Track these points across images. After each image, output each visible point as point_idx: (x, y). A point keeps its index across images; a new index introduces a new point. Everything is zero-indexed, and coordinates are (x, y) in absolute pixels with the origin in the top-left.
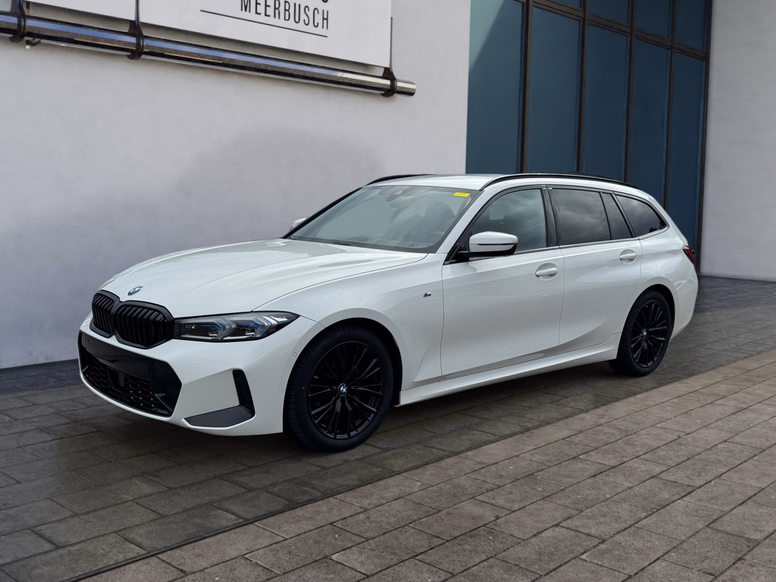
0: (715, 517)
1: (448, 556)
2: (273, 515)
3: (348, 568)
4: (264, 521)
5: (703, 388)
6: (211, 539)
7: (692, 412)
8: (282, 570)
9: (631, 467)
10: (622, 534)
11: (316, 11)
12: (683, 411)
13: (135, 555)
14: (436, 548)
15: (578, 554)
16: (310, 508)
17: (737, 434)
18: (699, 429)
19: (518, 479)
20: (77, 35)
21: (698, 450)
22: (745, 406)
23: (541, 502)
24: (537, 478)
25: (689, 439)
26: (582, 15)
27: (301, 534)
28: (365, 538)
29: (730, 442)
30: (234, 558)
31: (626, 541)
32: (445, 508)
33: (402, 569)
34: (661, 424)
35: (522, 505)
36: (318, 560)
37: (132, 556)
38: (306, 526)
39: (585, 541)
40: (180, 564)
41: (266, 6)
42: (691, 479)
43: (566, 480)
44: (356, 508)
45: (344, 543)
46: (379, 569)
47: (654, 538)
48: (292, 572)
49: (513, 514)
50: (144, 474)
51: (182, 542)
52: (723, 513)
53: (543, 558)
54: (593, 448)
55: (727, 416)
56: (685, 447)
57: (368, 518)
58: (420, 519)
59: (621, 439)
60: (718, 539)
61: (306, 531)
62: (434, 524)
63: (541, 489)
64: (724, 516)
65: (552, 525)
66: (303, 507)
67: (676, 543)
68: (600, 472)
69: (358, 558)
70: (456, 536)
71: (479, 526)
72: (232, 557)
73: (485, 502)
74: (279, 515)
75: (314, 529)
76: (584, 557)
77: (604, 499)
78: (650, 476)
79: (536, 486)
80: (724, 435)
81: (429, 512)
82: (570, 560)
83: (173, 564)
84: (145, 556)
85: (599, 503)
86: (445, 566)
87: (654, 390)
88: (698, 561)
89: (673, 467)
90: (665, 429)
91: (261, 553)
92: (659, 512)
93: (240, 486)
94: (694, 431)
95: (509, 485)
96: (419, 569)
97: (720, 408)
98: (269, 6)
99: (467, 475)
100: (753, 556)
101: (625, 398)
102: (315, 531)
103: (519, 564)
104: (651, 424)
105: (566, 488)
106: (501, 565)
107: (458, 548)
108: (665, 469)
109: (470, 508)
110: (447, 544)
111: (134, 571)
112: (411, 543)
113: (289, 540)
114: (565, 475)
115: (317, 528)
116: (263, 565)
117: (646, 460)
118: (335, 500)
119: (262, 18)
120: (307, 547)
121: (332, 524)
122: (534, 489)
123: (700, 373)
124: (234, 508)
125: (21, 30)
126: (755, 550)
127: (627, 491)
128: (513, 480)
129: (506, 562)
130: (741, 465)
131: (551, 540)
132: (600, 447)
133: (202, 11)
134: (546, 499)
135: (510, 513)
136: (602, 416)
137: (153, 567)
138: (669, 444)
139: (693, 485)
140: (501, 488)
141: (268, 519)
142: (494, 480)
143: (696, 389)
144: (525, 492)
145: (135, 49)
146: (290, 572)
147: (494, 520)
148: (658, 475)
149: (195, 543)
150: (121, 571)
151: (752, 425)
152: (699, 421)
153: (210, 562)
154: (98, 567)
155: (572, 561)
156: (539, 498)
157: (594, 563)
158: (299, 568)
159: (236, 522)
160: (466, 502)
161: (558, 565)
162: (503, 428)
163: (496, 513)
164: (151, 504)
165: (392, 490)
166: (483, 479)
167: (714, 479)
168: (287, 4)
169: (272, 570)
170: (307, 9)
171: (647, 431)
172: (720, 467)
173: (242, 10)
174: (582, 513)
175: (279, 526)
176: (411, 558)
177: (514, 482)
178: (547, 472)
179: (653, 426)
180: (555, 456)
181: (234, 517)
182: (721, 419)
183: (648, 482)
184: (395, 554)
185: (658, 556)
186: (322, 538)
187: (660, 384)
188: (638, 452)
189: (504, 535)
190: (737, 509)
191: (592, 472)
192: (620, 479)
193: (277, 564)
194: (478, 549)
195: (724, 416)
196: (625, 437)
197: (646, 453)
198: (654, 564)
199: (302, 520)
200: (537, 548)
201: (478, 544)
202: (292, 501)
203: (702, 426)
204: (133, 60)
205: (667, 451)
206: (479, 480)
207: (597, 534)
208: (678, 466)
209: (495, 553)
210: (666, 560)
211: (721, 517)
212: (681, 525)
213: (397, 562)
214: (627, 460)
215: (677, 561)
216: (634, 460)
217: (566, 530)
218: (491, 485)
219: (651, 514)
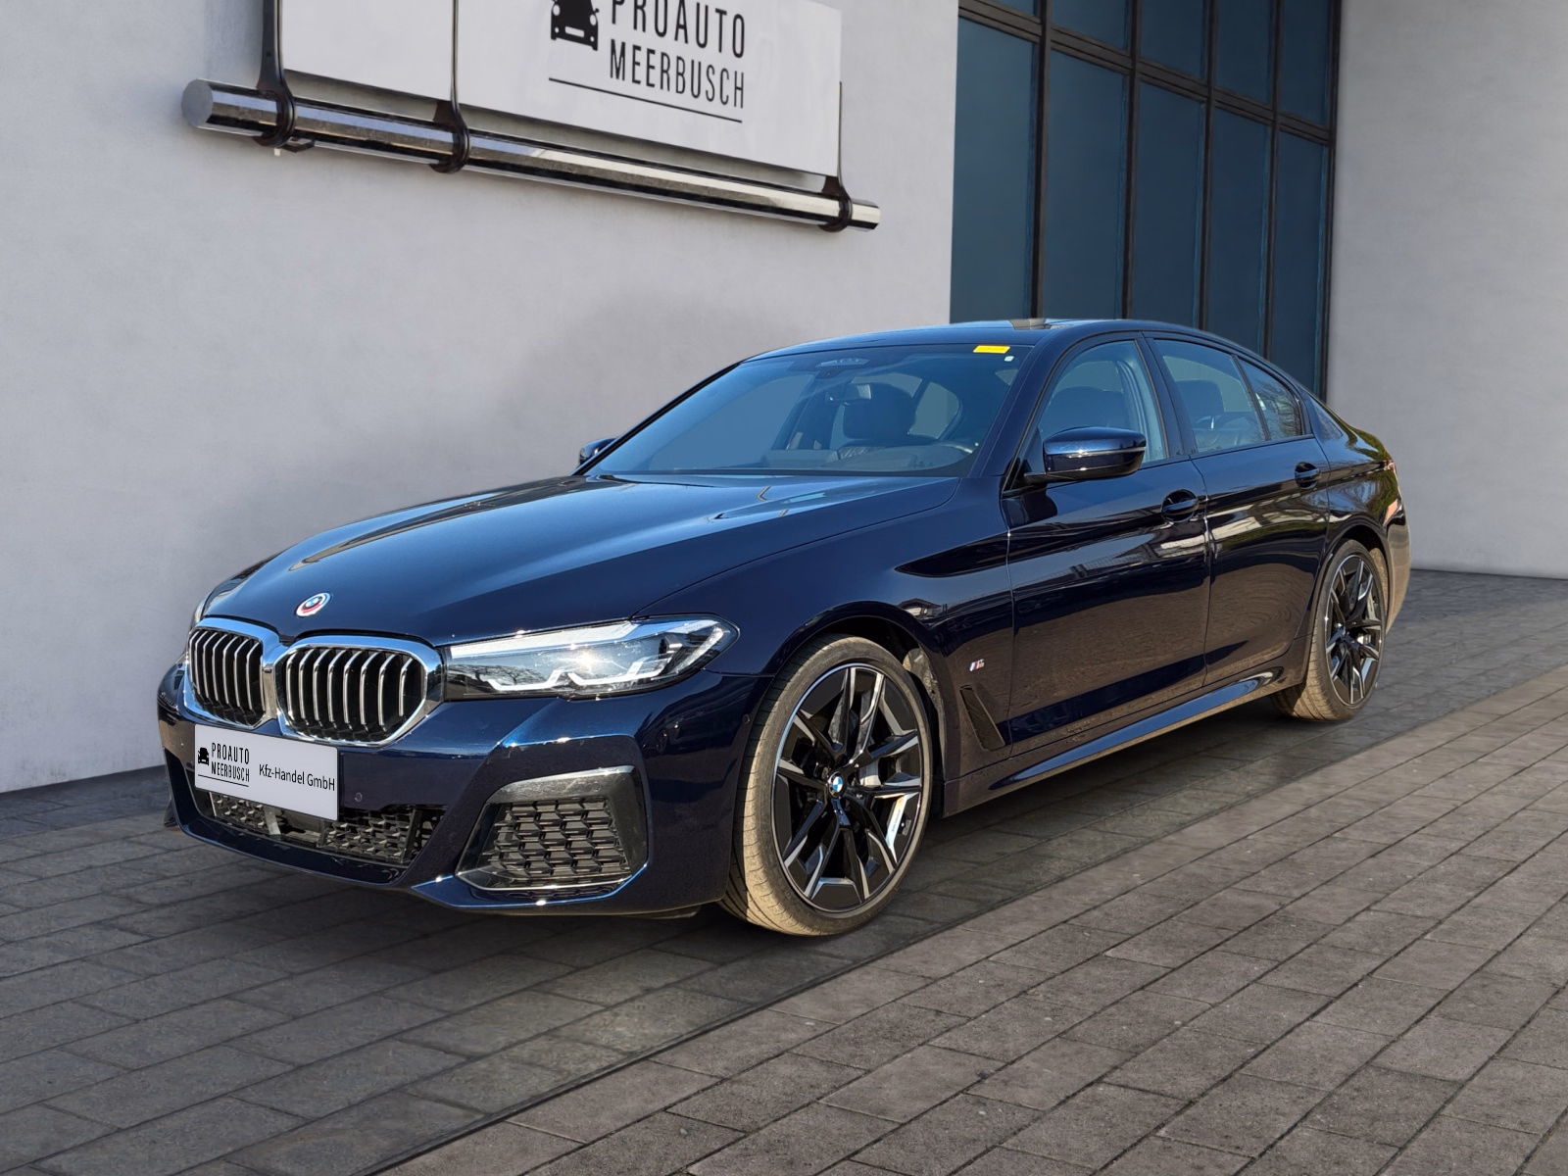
1: (1255, 945)
3: (1138, 964)
4: (969, 924)
5: (1449, 742)
7: (1453, 774)
8: (1057, 970)
9: (1414, 844)
10: (1458, 913)
11: (725, 74)
12: (1441, 774)
13: (838, 964)
14: (1233, 939)
15: (1419, 936)
16: (1015, 908)
17: (1537, 800)
18: (1477, 796)
19: (1272, 864)
21: (1493, 821)
22: (1524, 764)
23: (1324, 887)
24: (1295, 862)
25: (1472, 807)
26: (1128, 63)
27: (1038, 934)
28: (1128, 934)
29: (1533, 810)
30: (975, 963)
31: (1469, 921)
32: (1202, 900)
33: (1209, 960)
34: (1418, 791)
35: (1303, 891)
36: (1091, 958)
38: (1032, 926)
39: (1417, 922)
40: (912, 971)
41: (650, 67)
42: (1506, 854)
43: (1338, 862)
44: (1078, 905)
45: (1106, 940)
46: (1184, 960)
47: (1502, 916)
48: (1071, 971)
49: (1299, 903)
53: (1377, 941)
54: (1345, 825)
55: (1508, 778)
56: (1474, 818)
57: (1108, 914)
58: (1178, 912)
59: (1375, 812)
61: (1039, 931)
62: (1205, 916)
63: (1311, 873)
65: (1360, 909)
66: (1004, 907)
67: (1533, 918)
68: (1377, 851)
69: (1141, 953)
70: (1246, 926)
71: (1266, 915)
72: (974, 960)
73: (1250, 891)
75: (1049, 929)
76: (1428, 937)
77: (1407, 880)
78: (1450, 853)
79: (1302, 871)
80: (1519, 801)
81: (1184, 904)
82: (1414, 941)
83: (902, 971)
85: (1404, 885)
89: (1471, 842)
90: (1430, 797)
91: (1007, 955)
92: (1490, 889)
94: (1473, 799)
95: (1264, 871)
97: (1490, 768)
98: (653, 67)
99: (1195, 863)
101: (1340, 760)
102: (1052, 930)
103: (1354, 948)
104: (1405, 793)
105: (1345, 870)
107: (1260, 937)
108: (1465, 843)
109: (1228, 896)
110: (1243, 934)
113: (1028, 941)
114: (1332, 856)
117: (1428, 835)
119: (642, 90)
120: (1059, 946)
121: (1065, 922)
122: (1303, 874)
125: (286, 126)
131: (1373, 923)
132: (1353, 823)
133: (551, 79)
135: (1294, 901)
136: (1326, 785)
138: (1448, 816)
139: (1512, 860)
140: (1257, 875)
142: (1238, 867)
143: (1437, 745)
144: (1293, 877)
145: (451, 153)
147: (1281, 909)
148: (1460, 850)
151: (1550, 788)
152: (1471, 785)
153: (951, 967)
155: (1417, 942)
160: (1224, 891)
163: (1276, 901)
167: (1538, 852)
168: (680, 62)
170: (711, 70)
171: (1404, 801)
172: (1536, 840)
173: (612, 76)
174: (1390, 896)
176: (1211, 949)
177: (1266, 867)
178: (1304, 855)
179: (1408, 794)
180: (1298, 836)
182: (1502, 782)
183: (1452, 859)
185: (1518, 933)
186: (1070, 937)
188: (1410, 826)
189: (1307, 922)
191: (1365, 850)
192: (1412, 858)
194: (1287, 937)
195: (1504, 778)
196: (1379, 809)
197: (1424, 827)
198: (1519, 940)
200: (1362, 932)
204: (444, 175)
205: (1451, 823)
206: (1217, 867)
207: (1426, 916)
208: (1480, 839)
209: (1313, 940)
210: (1533, 935)
212: (1526, 902)
213: (1197, 954)
214: (1404, 836)
216: (1413, 836)
217: (1384, 913)
219: (1480, 893)
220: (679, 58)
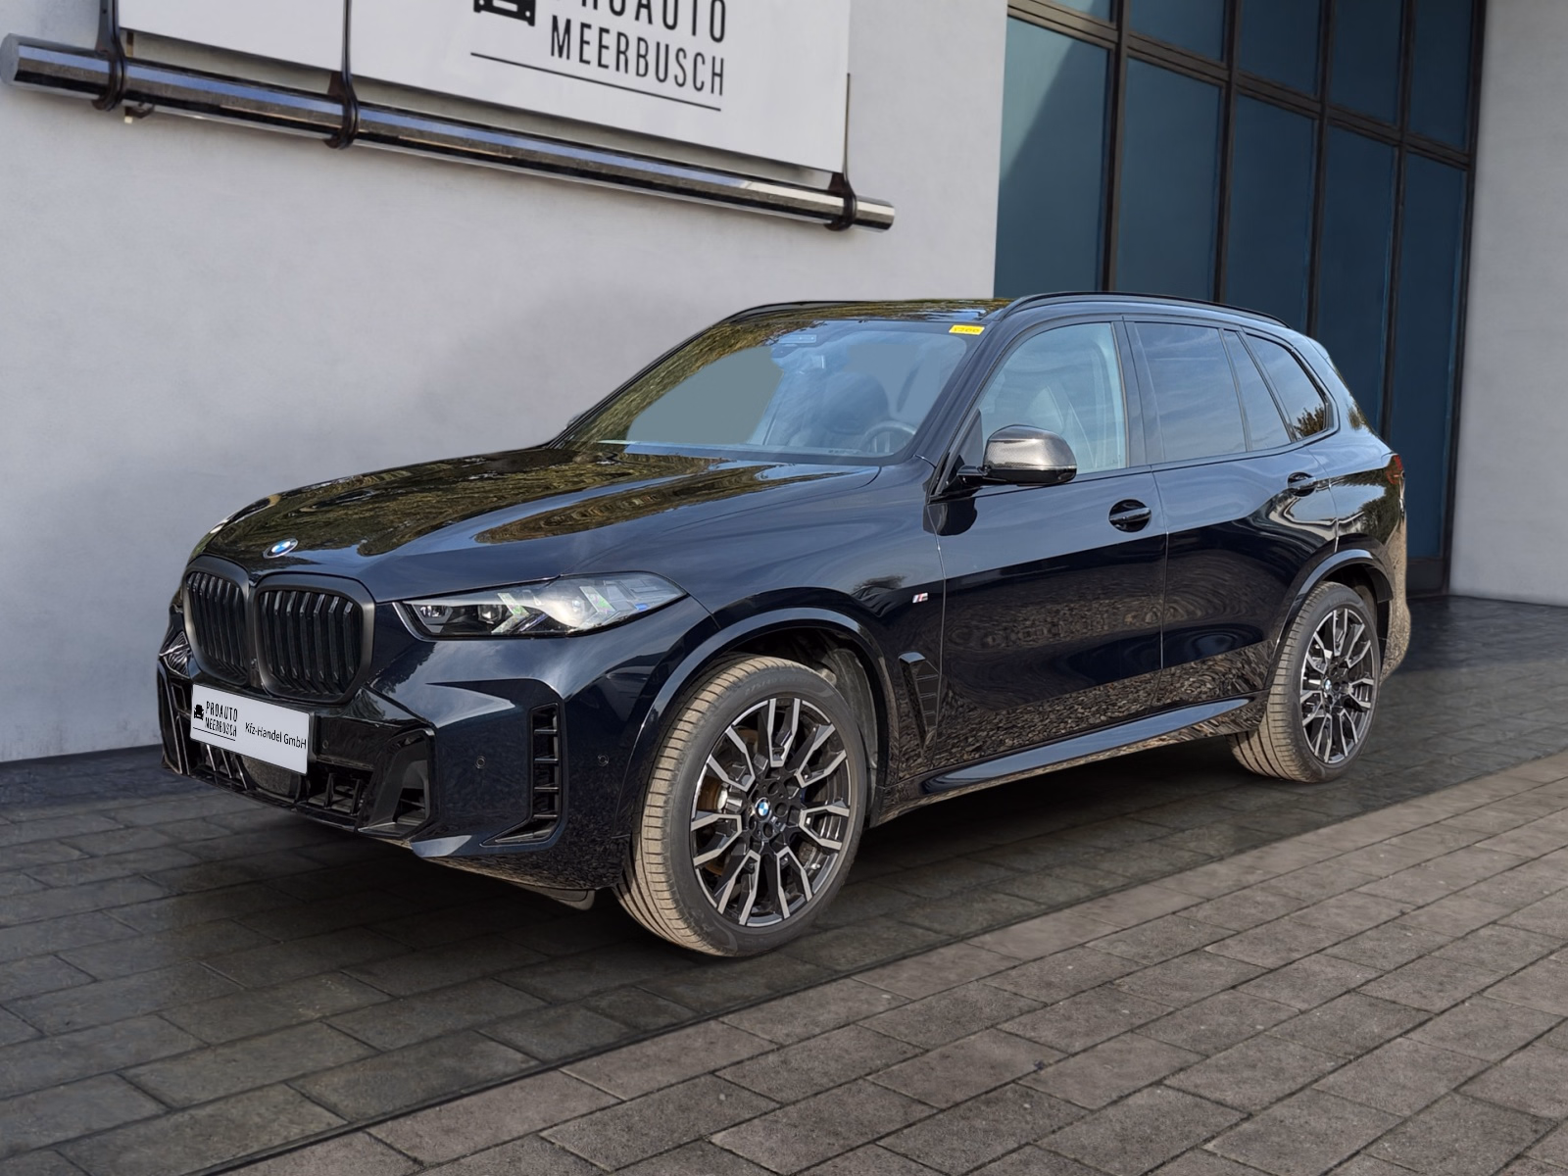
0: (1470, 1073)
1: (941, 1141)
2: (598, 1054)
3: (744, 1161)
4: (580, 1065)
5: (1452, 817)
6: (474, 1098)
7: (1428, 864)
8: (614, 1163)
9: (1305, 970)
10: (1285, 1102)
11: (699, 59)
12: (1411, 862)
13: (323, 1127)
14: (919, 1125)
15: (1198, 1142)
16: (670, 1040)
17: (1518, 910)
18: (1442, 898)
19: (1083, 992)
20: (227, 98)
21: (1440, 940)
22: (1532, 854)
23: (1127, 1037)
24: (1120, 989)
25: (1423, 917)
26: (1224, 75)
27: (652, 1093)
28: (778, 1102)
29: (1503, 926)
30: (519, 1138)
31: (1294, 1118)
32: (936, 1046)
33: (850, 1163)
34: (1367, 886)
35: (1090, 1043)
36: (685, 1144)
37: (317, 1130)
38: (661, 1076)
39: (1213, 1115)
40: (413, 1148)
41: (601, 47)
42: (1425, 997)
43: (1177, 994)
44: (762, 1042)
45: (737, 1112)
46: (805, 1164)
47: (1350, 1113)
48: (632, 1168)
49: (1072, 1060)
50: (343, 968)
51: (415, 1104)
52: (1486, 1065)
53: (1128, 1148)
54: (1232, 933)
55: (1497, 874)
56: (1414, 934)
57: (784, 1062)
58: (888, 1066)
59: (1288, 915)
60: (1477, 1115)
61: (662, 1086)
62: (916, 1077)
63: (1127, 1012)
64: (1489, 1071)
65: (1147, 1083)
66: (656, 1039)
67: (1392, 1123)
68: (1244, 979)
69: (763, 1141)
70: (959, 1100)
71: (1003, 1082)
72: (515, 1135)
73: (1017, 1035)
74: (609, 1054)
75: (678, 1083)
76: (1210, 1146)
77: (1252, 1033)
78: (1345, 990)
79: (1118, 1006)
80: (1492, 911)
81: (905, 1052)
82: (1183, 1153)
83: (398, 1146)
84: (342, 1131)
85: (1242, 1042)
86: (936, 1160)
87: (1355, 820)
88: (1435, 1158)
89: (1389, 972)
90: (1375, 896)
91: (572, 1128)
92: (1360, 1060)
93: (533, 995)
94: (1433, 903)
95: (1065, 1001)
96: (884, 1165)
97: (1483, 857)
98: (607, 48)
99: (982, 981)
100: (1544, 1150)
101: (1298, 834)
102: (680, 1086)
103: (1082, 1158)
104: (1347, 887)
105: (1178, 1009)
106: (1046, 1161)
107: (961, 1125)
108: (1374, 975)
109: (985, 1045)
110: (941, 1116)
111: (320, 1159)
112: (868, 1113)
113: (628, 1103)
114: (1175, 984)
115: (684, 1082)
116: (576, 1152)
117: (1336, 957)
118: (721, 1026)
119: (592, 71)
120: (663, 1117)
121: (713, 1072)
122: (1115, 1011)
123: (1445, 786)
124: (519, 1038)
125: (115, 86)
126: (1548, 1139)
127: (1297, 1018)
128: (1073, 992)
129: (1056, 1154)
130: (1524, 971)
131: (1146, 1112)
132: (1246, 930)
133: (473, 54)
134: (1138, 1031)
135: (1065, 1059)
136: (1251, 869)
137: (359, 1151)
138: (1383, 926)
139: (1428, 1008)
140: (1049, 1008)
141: (588, 1061)
142: (1035, 992)
143: (1437, 820)
144: (1095, 1016)
145: (339, 127)
146: (628, 1166)
147: (1035, 1072)
148: (1359, 987)
149: (442, 1107)
150: (294, 1159)
151: (1546, 893)
152: (1442, 882)
153: (472, 1145)
154: (250, 1151)
155: (1187, 1155)
156: (1123, 1030)
157: (1229, 1159)
158: (647, 1159)
159: (524, 1066)
160: (979, 1034)
161: (1159, 1162)
162: (1054, 890)
163: (1039, 1058)
164: (357, 1028)
165: (833, 1008)
166: (1014, 990)
167: (1470, 997)
168: (642, 44)
169: (593, 1161)
170: (681, 54)
171: (1340, 900)
172: (1482, 974)
173: (553, 54)
174: (1208, 1061)
175: (608, 1076)
176: (868, 1143)
177: (1074, 995)
178: (1140, 978)
179: (1350, 890)
180: (1157, 946)
181: (519, 1056)
182: (1485, 879)
183: (1340, 1001)
184: (837, 1134)
185: (1357, 1148)
186: (693, 1101)
187: (1367, 808)
188: (1320, 941)
189: (1053, 1101)
190: (1514, 1057)
191: (1229, 980)
192: (1285, 995)
193: (602, 1151)
194: (1002, 1127)
195: (1492, 874)
196: (1296, 911)
197: (1336, 944)
198: (1349, 1163)
199: (655, 1065)
200: (1118, 1128)
201: (1002, 1119)
202: (635, 1027)
203: (1448, 893)
204: (336, 150)
205: (1379, 940)
206: (1006, 991)
207: (1237, 1103)
208: (1399, 971)
209: (1035, 1136)
210: (1373, 1157)
211: (1483, 1072)
212: (1404, 1087)
213: (840, 1151)
214: (1299, 956)
215: (1394, 1158)
216: (1313, 957)
217: (1176, 1093)
218: (1029, 1002)
219: (1345, 1065)
220: (640, 39)
